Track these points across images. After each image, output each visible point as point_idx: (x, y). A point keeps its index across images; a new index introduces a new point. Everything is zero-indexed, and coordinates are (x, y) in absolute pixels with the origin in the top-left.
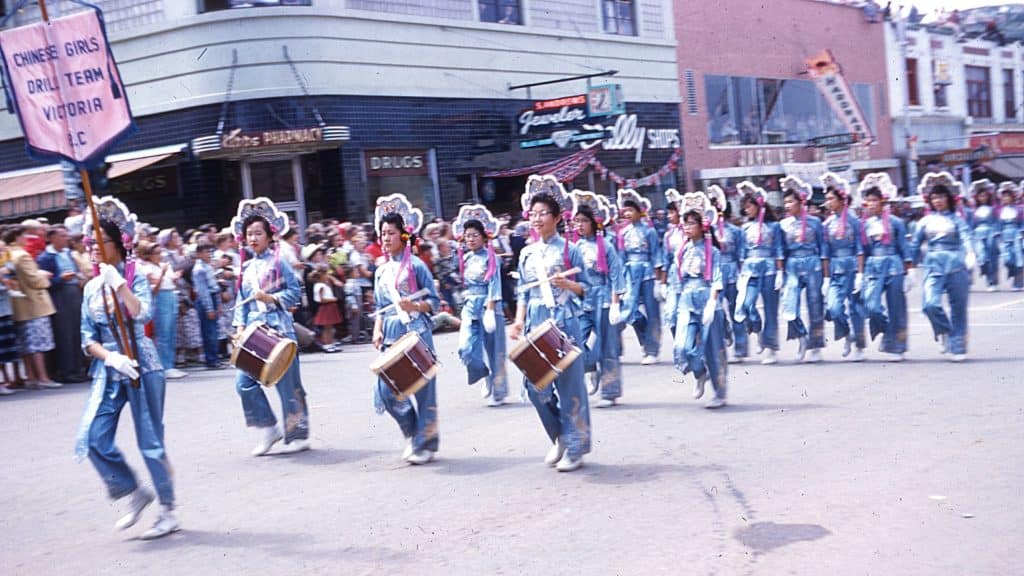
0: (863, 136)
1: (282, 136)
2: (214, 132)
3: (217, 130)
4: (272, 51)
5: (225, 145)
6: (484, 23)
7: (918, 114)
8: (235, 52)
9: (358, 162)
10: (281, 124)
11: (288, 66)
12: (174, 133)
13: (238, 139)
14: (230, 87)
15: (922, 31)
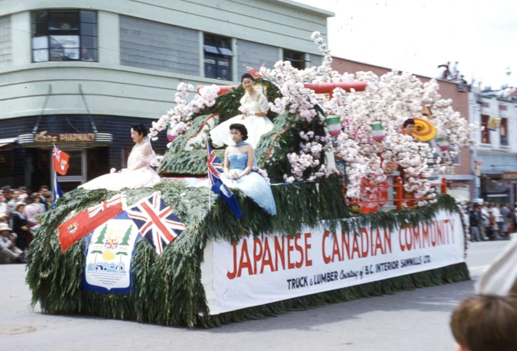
0: (447, 160)
1: (71, 137)
2: (30, 132)
3: (32, 131)
4: (73, 87)
5: (37, 140)
6: (207, 78)
7: (489, 149)
8: (50, 86)
9: (120, 155)
10: (75, 130)
11: (80, 97)
12: (11, 131)
13: (45, 137)
14: (45, 106)
15: (494, 99)
